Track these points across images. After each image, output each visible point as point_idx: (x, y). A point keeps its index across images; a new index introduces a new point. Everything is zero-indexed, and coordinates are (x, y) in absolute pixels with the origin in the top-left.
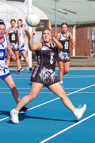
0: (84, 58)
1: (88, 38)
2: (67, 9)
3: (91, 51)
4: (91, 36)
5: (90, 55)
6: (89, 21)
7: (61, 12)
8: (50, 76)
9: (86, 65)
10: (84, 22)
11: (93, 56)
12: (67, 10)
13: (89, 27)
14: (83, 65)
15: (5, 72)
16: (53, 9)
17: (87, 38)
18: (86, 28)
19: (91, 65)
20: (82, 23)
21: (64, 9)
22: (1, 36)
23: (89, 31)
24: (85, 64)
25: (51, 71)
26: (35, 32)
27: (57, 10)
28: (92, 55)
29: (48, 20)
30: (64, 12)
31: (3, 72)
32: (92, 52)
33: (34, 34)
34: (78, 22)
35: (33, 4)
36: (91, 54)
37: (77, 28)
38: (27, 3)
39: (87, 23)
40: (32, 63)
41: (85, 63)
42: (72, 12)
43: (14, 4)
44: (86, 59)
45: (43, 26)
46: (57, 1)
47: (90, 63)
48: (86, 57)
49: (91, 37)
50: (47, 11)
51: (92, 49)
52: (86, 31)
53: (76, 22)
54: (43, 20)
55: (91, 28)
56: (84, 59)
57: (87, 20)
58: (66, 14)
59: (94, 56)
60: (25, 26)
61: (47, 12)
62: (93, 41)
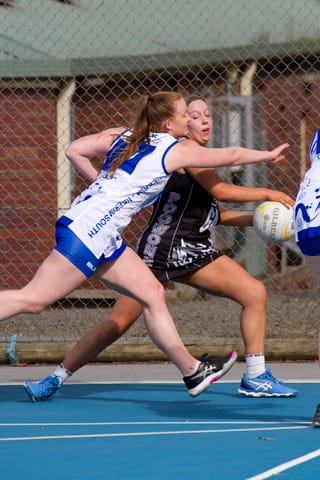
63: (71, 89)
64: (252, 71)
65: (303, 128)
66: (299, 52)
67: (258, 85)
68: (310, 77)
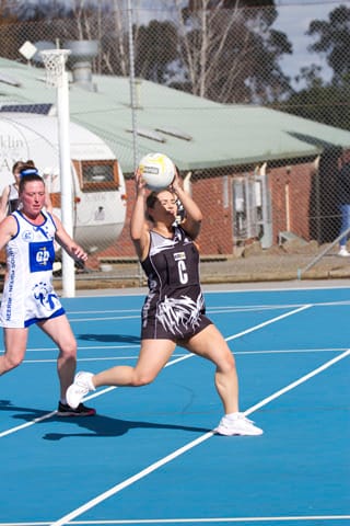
0: (217, 260)
1: (226, 206)
2: (164, 129)
3: (235, 239)
4: (234, 199)
5: (231, 252)
6: (225, 158)
7: (150, 138)
8: (188, 316)
9: (221, 279)
10: (213, 162)
11: (240, 254)
12: (164, 133)
13: (226, 177)
14: (214, 279)
15: (52, 306)
16: (128, 131)
17: (221, 206)
18: (217, 179)
19: (237, 279)
20: (207, 167)
21: (158, 130)
22: (36, 212)
23: (226, 185)
24: (220, 276)
25: (188, 301)
26: (80, 194)
27: (139, 131)
28: (238, 251)
29: (115, 161)
30: (158, 138)
31: (48, 305)
32: (238, 244)
33: (77, 200)
34: (197, 164)
35: (74, 117)
36: (235, 248)
37: (193, 179)
38: (57, 115)
39: (220, 165)
40: (76, 280)
41: (219, 274)
42: (180, 137)
43: (20, 121)
44: (221, 263)
45: (101, 178)
46: (136, 108)
47: (233, 274)
48: (222, 257)
49: (234, 203)
50: (112, 137)
51: (238, 234)
52: (220, 187)
53: (191, 164)
54: (101, 161)
55: (232, 179)
56: (216, 263)
57: (221, 158)
58: (163, 142)
59: (243, 255)
60: (52, 179)
61: (112, 140)
62: (238, 213)
63: (189, 175)
64: (265, 165)
65: (287, 188)
66: (284, 157)
67: (267, 171)
68: (288, 168)
